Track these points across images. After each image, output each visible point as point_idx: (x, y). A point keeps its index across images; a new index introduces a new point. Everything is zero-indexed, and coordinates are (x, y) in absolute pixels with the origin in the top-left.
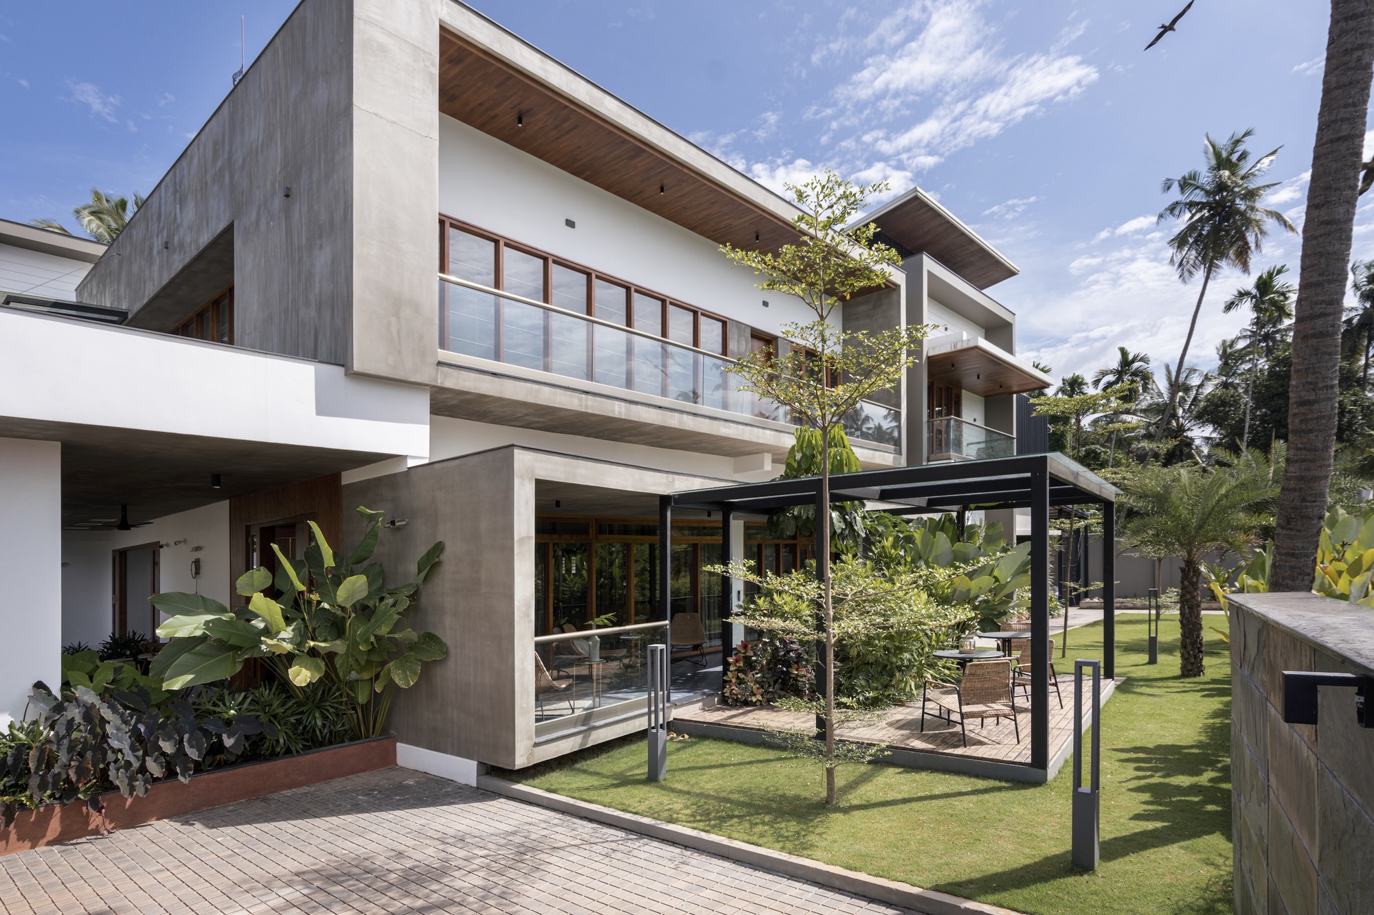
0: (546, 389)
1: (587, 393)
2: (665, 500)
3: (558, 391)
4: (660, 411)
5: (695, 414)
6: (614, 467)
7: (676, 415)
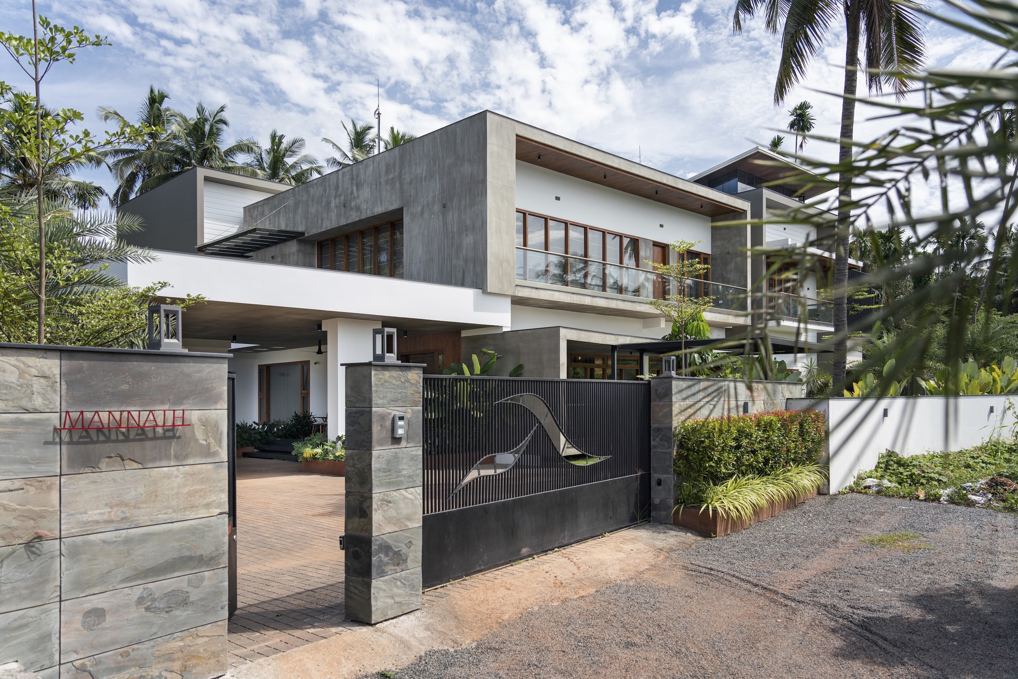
0: (557, 293)
1: (573, 293)
2: (614, 348)
3: (561, 293)
4: (606, 300)
5: (624, 301)
6: (594, 334)
7: (615, 301)
